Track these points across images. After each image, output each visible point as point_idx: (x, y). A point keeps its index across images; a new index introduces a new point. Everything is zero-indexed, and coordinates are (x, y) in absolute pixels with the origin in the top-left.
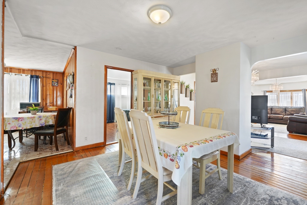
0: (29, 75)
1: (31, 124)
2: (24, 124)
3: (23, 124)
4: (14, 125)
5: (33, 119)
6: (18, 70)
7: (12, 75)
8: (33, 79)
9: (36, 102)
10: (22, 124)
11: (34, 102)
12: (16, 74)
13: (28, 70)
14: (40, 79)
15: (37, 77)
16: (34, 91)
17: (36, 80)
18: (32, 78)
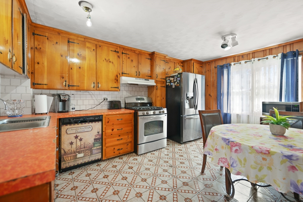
0: (280, 55)
1: (260, 170)
2: (243, 162)
3: (240, 162)
4: (225, 157)
5: (265, 156)
6: (263, 52)
7: (254, 63)
8: (287, 61)
9: (292, 102)
10: (238, 163)
11: (289, 100)
12: (259, 60)
13: (279, 47)
14: (300, 58)
15: (295, 54)
16: (289, 81)
17: (293, 61)
18: (285, 58)
